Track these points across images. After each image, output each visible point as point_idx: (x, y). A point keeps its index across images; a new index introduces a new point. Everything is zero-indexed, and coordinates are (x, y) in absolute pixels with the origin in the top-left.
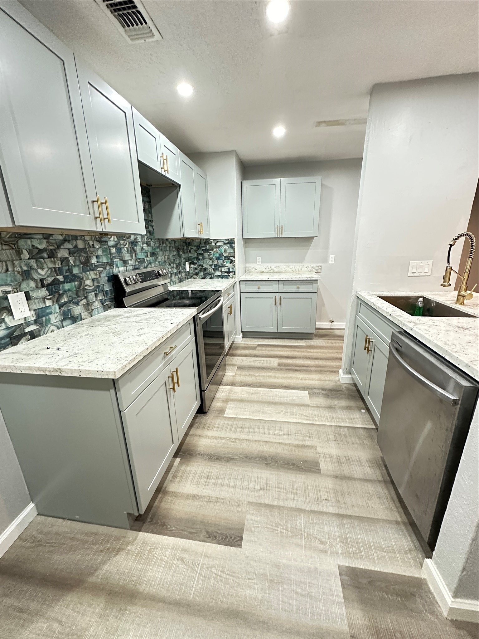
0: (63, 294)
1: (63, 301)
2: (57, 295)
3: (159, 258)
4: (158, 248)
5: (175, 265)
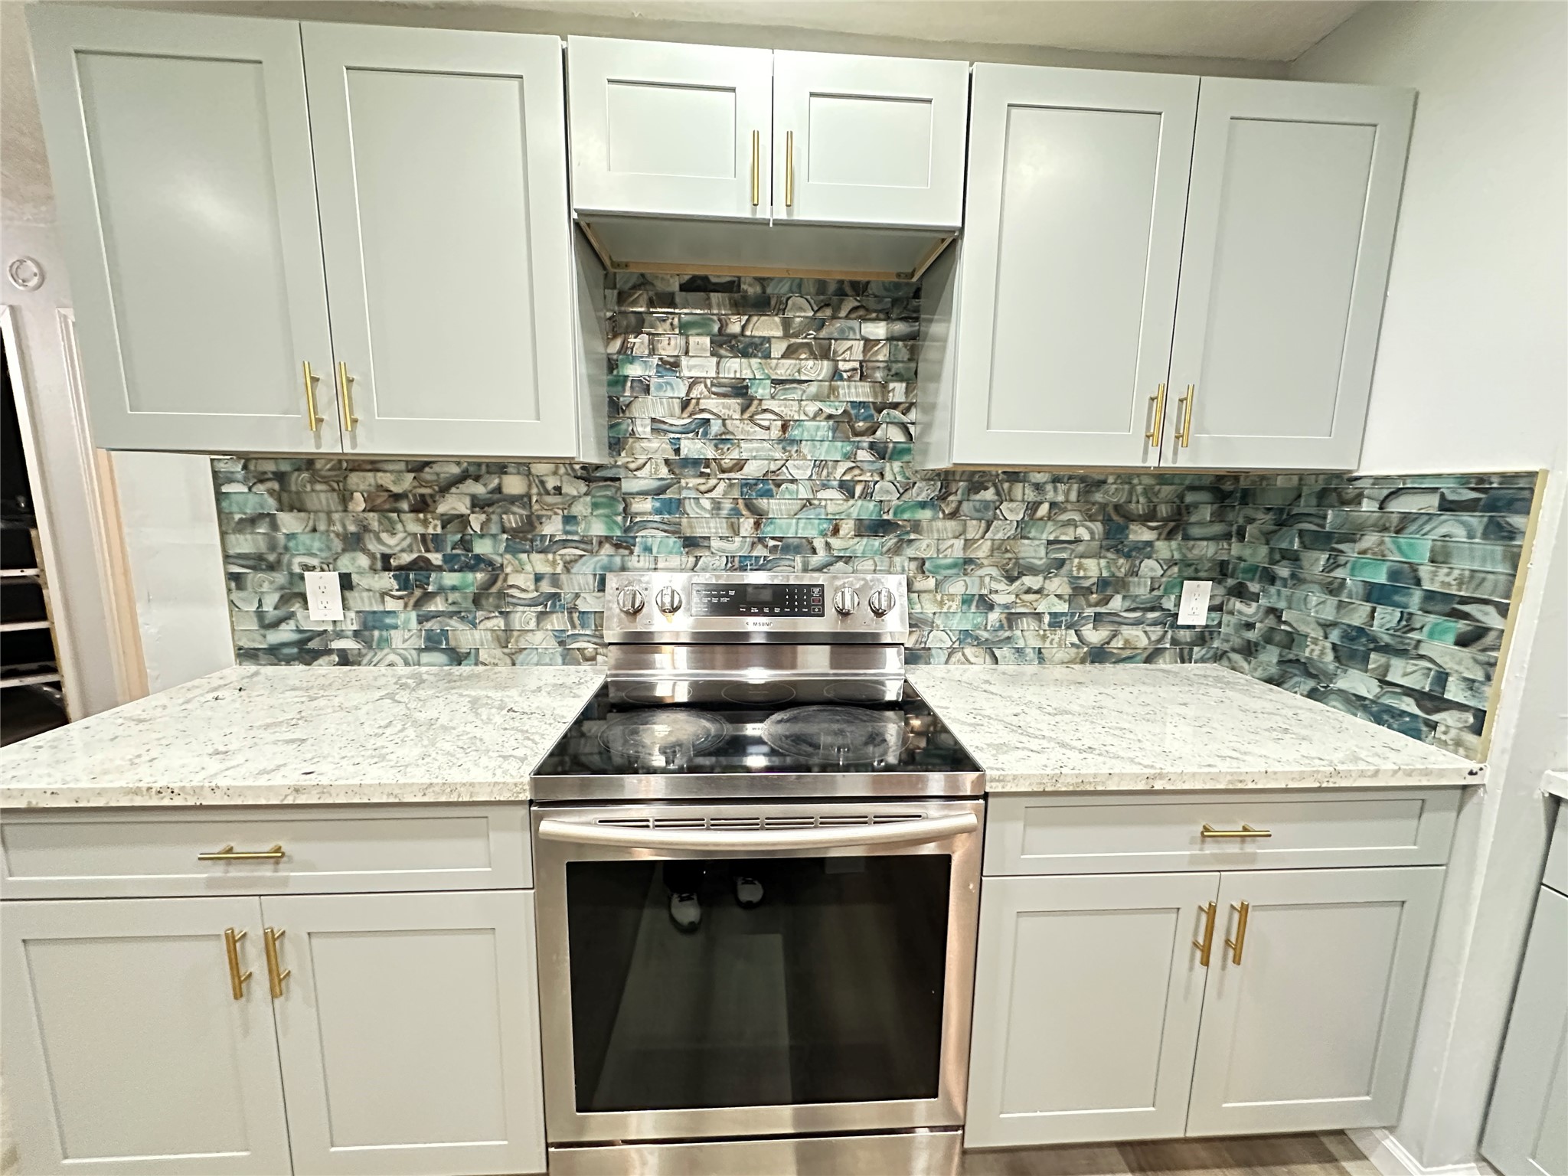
0: (433, 595)
1: (433, 608)
2: (418, 593)
3: (923, 547)
4: (923, 505)
5: (1058, 585)
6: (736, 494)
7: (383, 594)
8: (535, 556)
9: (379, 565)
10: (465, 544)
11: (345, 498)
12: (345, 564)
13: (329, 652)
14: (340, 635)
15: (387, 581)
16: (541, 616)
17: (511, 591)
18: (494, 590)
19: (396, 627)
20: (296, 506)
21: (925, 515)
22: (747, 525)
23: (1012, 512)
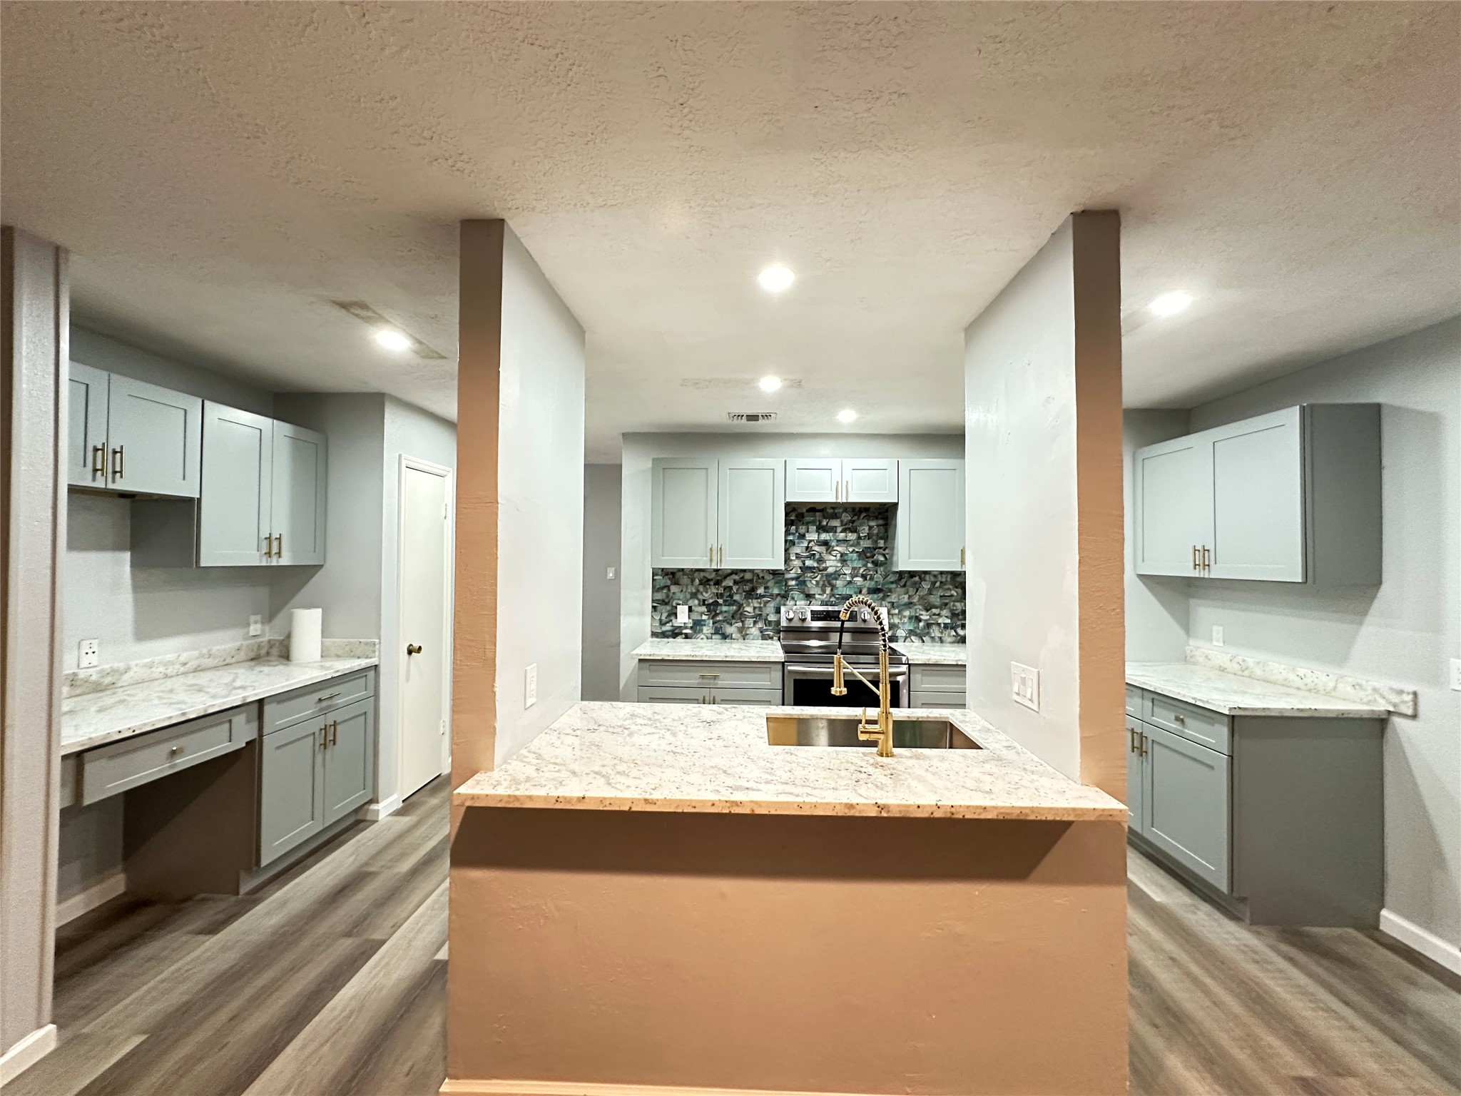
0: (718, 614)
1: (718, 619)
2: (713, 613)
3: (893, 598)
4: (892, 583)
5: (945, 612)
6: (824, 579)
7: (702, 613)
8: (755, 601)
9: (701, 603)
10: (731, 596)
11: (693, 581)
12: (690, 603)
13: (681, 634)
14: (686, 628)
15: (704, 609)
16: (755, 623)
17: (746, 613)
18: (739, 612)
19: (705, 625)
20: (676, 583)
21: (893, 586)
22: (828, 590)
23: (926, 586)
